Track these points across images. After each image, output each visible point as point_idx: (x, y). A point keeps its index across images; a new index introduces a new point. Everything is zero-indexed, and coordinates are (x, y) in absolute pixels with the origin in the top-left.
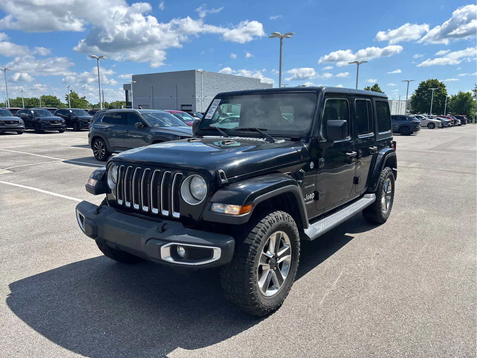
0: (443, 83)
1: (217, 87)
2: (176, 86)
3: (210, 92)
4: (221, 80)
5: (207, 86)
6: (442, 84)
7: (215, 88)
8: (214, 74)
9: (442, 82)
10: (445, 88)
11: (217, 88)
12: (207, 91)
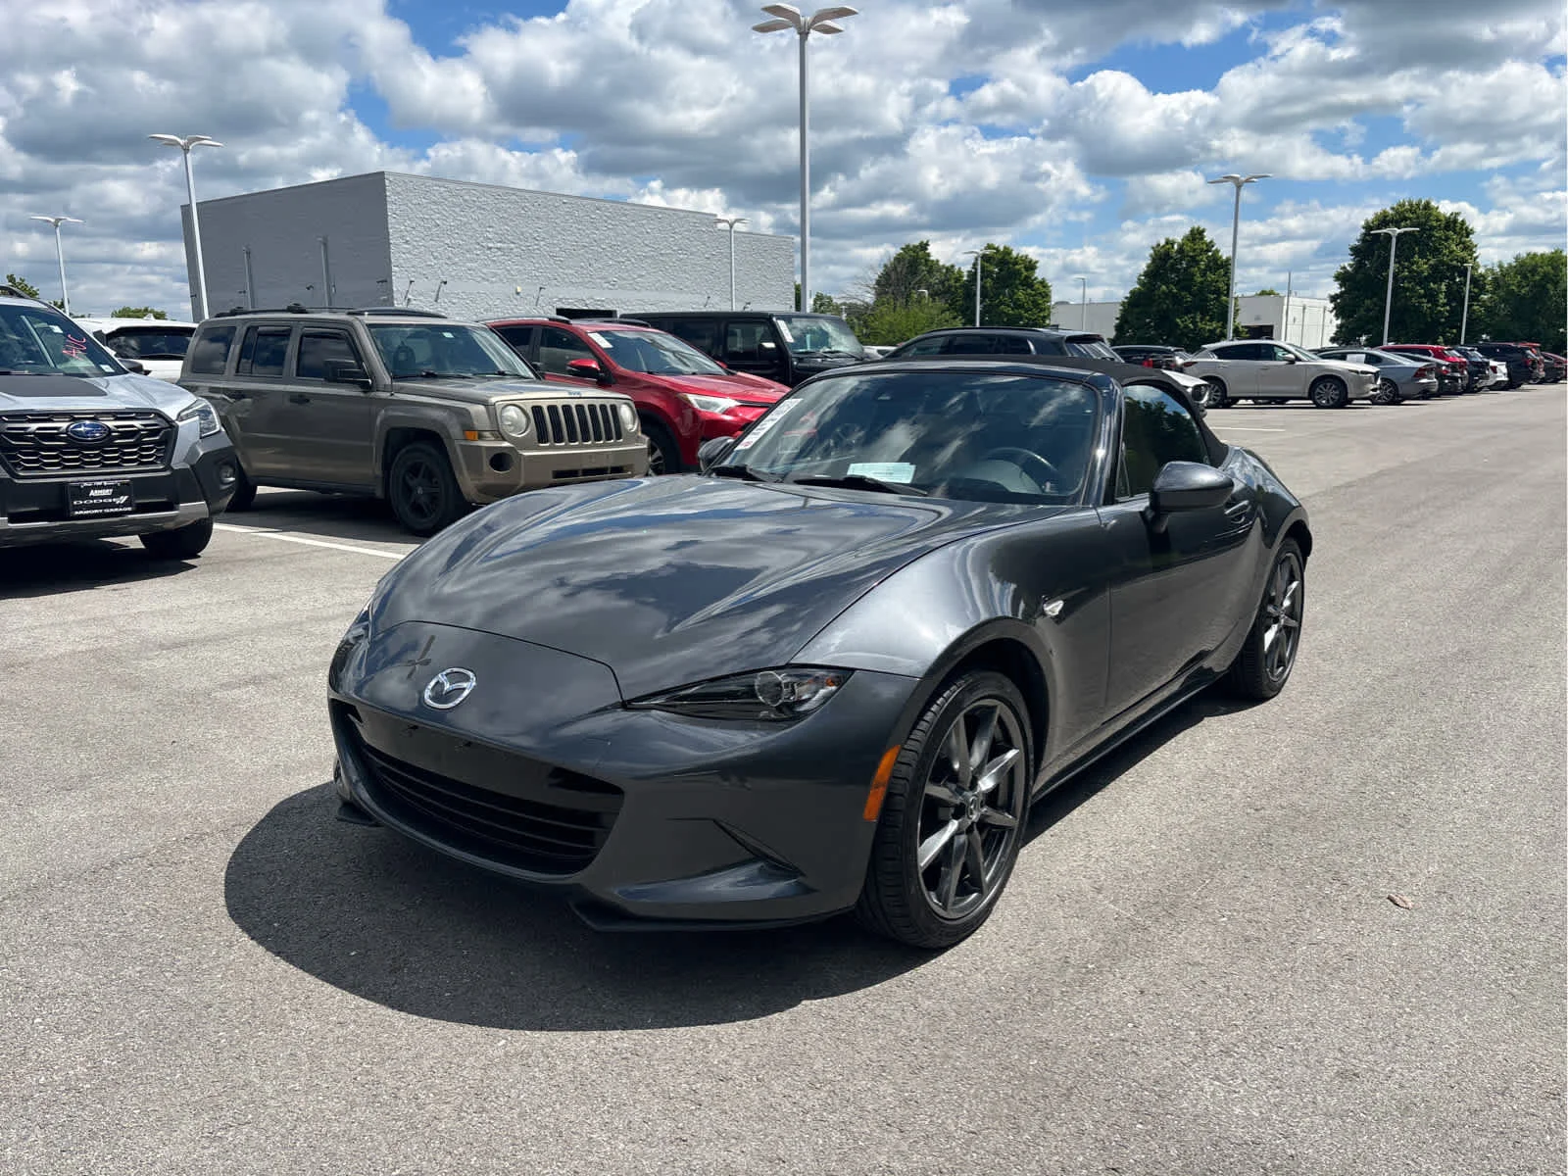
0: (1460, 219)
1: (499, 245)
2: (325, 245)
3: (469, 265)
4: (520, 215)
5: (448, 241)
6: (1455, 221)
7: (490, 248)
8: (480, 189)
9: (1457, 214)
10: (1467, 236)
11: (499, 249)
12: (449, 258)
